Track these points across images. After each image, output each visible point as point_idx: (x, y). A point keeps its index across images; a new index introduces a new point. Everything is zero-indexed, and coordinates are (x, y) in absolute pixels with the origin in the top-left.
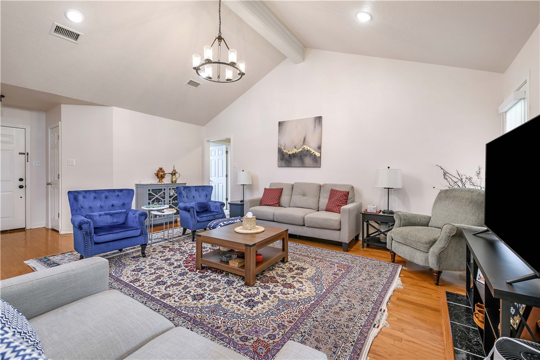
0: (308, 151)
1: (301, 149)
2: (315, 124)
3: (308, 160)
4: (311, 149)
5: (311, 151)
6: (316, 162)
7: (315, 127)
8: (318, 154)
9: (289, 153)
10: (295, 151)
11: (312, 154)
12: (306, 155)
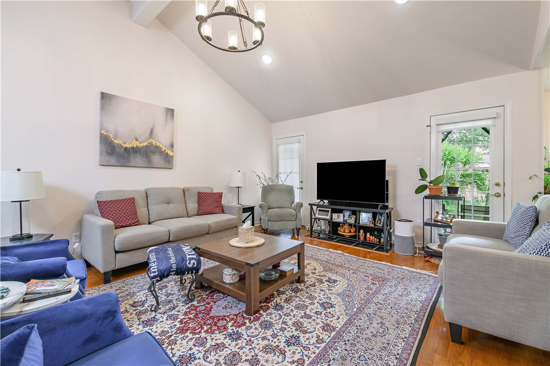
0: (157, 147)
1: (145, 144)
2: (167, 116)
3: (157, 159)
4: (161, 146)
5: (162, 149)
6: (168, 161)
7: (166, 120)
8: (170, 153)
9: (125, 146)
10: (135, 144)
11: (162, 152)
12: (154, 152)
